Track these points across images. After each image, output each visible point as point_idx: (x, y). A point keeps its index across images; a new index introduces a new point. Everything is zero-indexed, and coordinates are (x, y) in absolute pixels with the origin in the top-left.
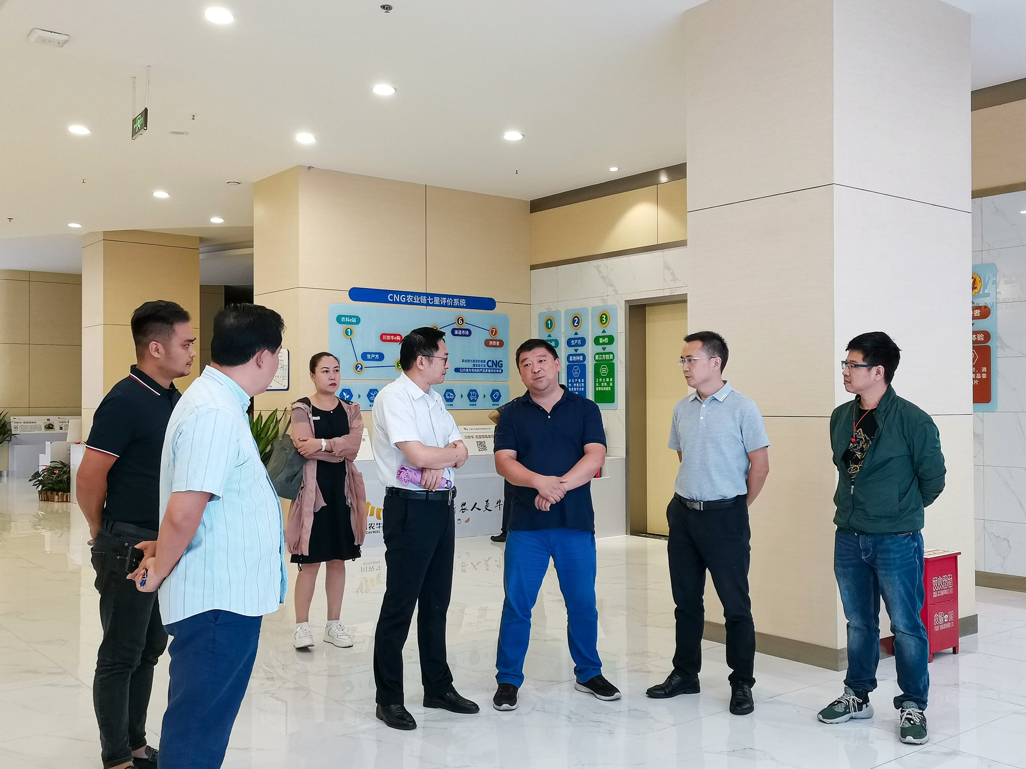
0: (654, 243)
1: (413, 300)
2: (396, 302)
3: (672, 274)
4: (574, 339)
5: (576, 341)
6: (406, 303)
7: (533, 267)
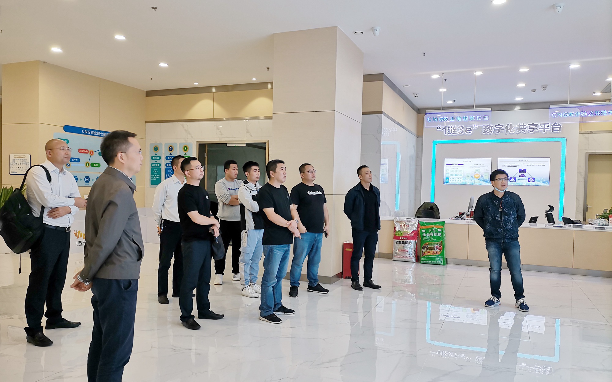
0: (211, 117)
1: (94, 133)
2: (86, 134)
3: (220, 132)
4: (170, 157)
5: (171, 158)
6: (91, 135)
7: (147, 122)
